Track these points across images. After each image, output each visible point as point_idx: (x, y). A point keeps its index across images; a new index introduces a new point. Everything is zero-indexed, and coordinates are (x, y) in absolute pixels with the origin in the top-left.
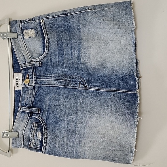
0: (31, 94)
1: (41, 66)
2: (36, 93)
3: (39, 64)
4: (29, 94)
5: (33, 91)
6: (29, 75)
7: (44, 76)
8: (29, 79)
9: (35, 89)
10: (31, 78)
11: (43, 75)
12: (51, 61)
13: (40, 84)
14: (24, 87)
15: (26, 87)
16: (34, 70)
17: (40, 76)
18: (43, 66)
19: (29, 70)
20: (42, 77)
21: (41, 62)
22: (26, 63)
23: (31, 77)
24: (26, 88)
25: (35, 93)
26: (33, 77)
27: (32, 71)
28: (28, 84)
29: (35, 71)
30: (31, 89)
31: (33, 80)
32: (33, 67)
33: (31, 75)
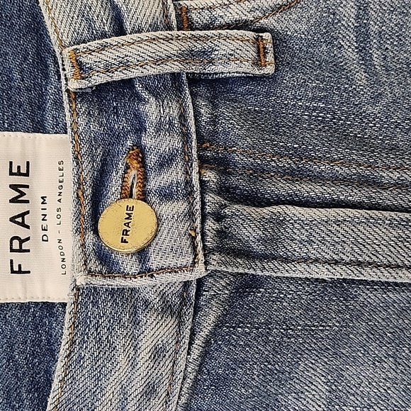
0: (158, 353)
1: (269, 70)
2: (207, 342)
3: (251, 52)
4: (144, 355)
5: (180, 324)
6: (152, 160)
7: (294, 175)
8: (144, 197)
9: (197, 309)
10: (167, 195)
11: (285, 163)
12: (363, 35)
13: (264, 257)
14: (98, 282)
15: (118, 282)
16: (197, 115)
17: (259, 172)
18: (287, 78)
19: (151, 110)
20: (283, 187)
21: (271, 31)
22: (120, 31)
23: (174, 175)
24: (112, 292)
25: (199, 342)
26: (188, 183)
27: (183, 117)
28: (142, 254)
29: (214, 121)
30: (167, 309)
31: (190, 215)
32: (194, 80)
33: (165, 162)
